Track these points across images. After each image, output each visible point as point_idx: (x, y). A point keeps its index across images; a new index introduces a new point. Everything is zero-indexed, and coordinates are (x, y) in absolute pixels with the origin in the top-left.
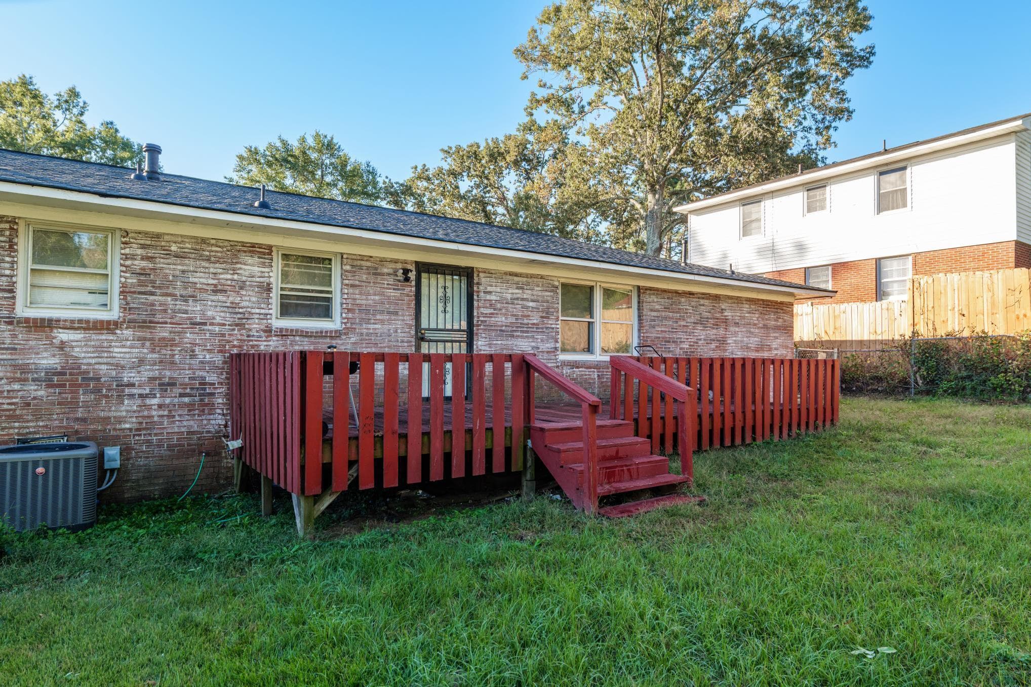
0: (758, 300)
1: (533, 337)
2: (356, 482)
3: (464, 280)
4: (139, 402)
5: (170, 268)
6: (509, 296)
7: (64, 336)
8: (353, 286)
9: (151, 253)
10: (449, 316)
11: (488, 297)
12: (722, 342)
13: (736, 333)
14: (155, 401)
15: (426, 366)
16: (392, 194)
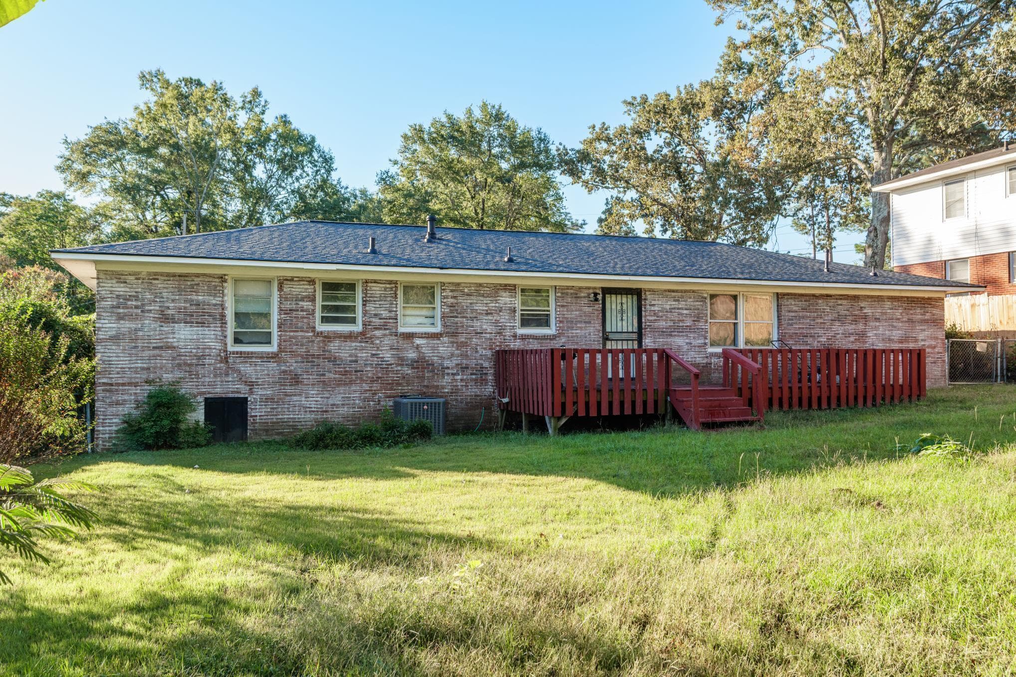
0: (902, 297)
1: (687, 336)
2: (576, 412)
3: (635, 297)
4: (451, 377)
5: (465, 302)
6: (668, 307)
7: (418, 341)
8: (563, 306)
9: (455, 294)
10: (625, 323)
11: (653, 308)
12: (862, 335)
13: (876, 328)
14: (459, 377)
15: (610, 355)
16: (567, 163)
